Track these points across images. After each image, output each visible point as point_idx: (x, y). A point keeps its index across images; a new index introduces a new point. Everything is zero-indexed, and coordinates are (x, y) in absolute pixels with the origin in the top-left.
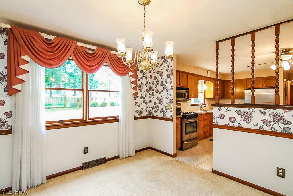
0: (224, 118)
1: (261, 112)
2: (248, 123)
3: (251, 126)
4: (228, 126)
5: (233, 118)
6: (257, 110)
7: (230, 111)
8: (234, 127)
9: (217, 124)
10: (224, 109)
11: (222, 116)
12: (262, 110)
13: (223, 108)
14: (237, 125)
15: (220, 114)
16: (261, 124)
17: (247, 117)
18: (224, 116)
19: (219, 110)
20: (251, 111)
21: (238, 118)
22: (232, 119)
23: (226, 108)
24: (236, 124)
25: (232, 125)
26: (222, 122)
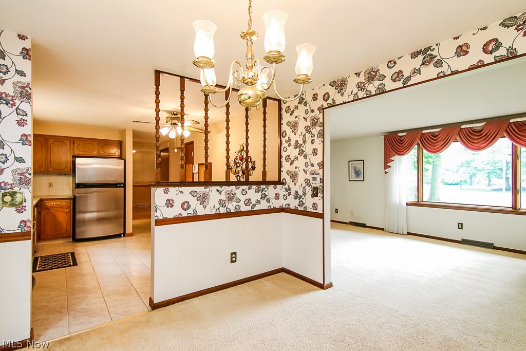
0: (173, 206)
1: (218, 191)
2: (205, 207)
3: (208, 211)
4: (179, 217)
5: (187, 204)
6: (214, 188)
7: (182, 192)
8: (188, 217)
9: (161, 218)
10: (173, 190)
11: (170, 203)
12: (218, 188)
13: (171, 189)
14: (192, 212)
15: (168, 200)
16: (218, 206)
17: (203, 199)
18: (173, 202)
19: (166, 192)
20: (207, 190)
21: (194, 202)
22: (185, 205)
23: (177, 188)
24: (190, 211)
25: (185, 214)
26: (170, 213)
